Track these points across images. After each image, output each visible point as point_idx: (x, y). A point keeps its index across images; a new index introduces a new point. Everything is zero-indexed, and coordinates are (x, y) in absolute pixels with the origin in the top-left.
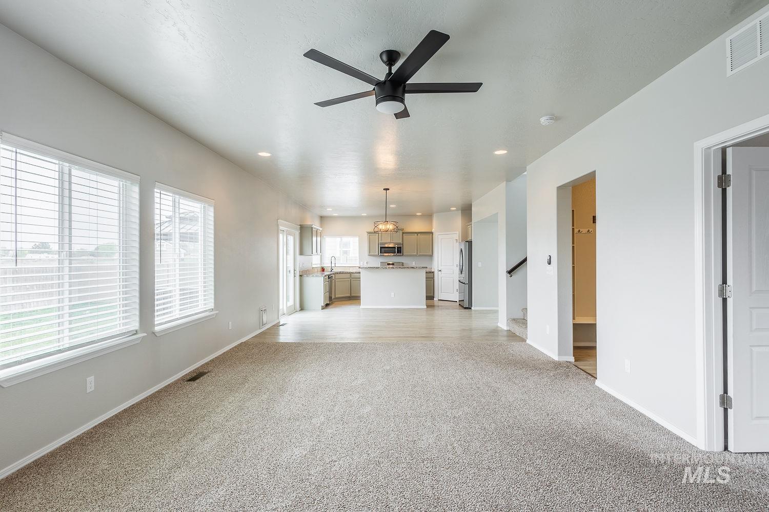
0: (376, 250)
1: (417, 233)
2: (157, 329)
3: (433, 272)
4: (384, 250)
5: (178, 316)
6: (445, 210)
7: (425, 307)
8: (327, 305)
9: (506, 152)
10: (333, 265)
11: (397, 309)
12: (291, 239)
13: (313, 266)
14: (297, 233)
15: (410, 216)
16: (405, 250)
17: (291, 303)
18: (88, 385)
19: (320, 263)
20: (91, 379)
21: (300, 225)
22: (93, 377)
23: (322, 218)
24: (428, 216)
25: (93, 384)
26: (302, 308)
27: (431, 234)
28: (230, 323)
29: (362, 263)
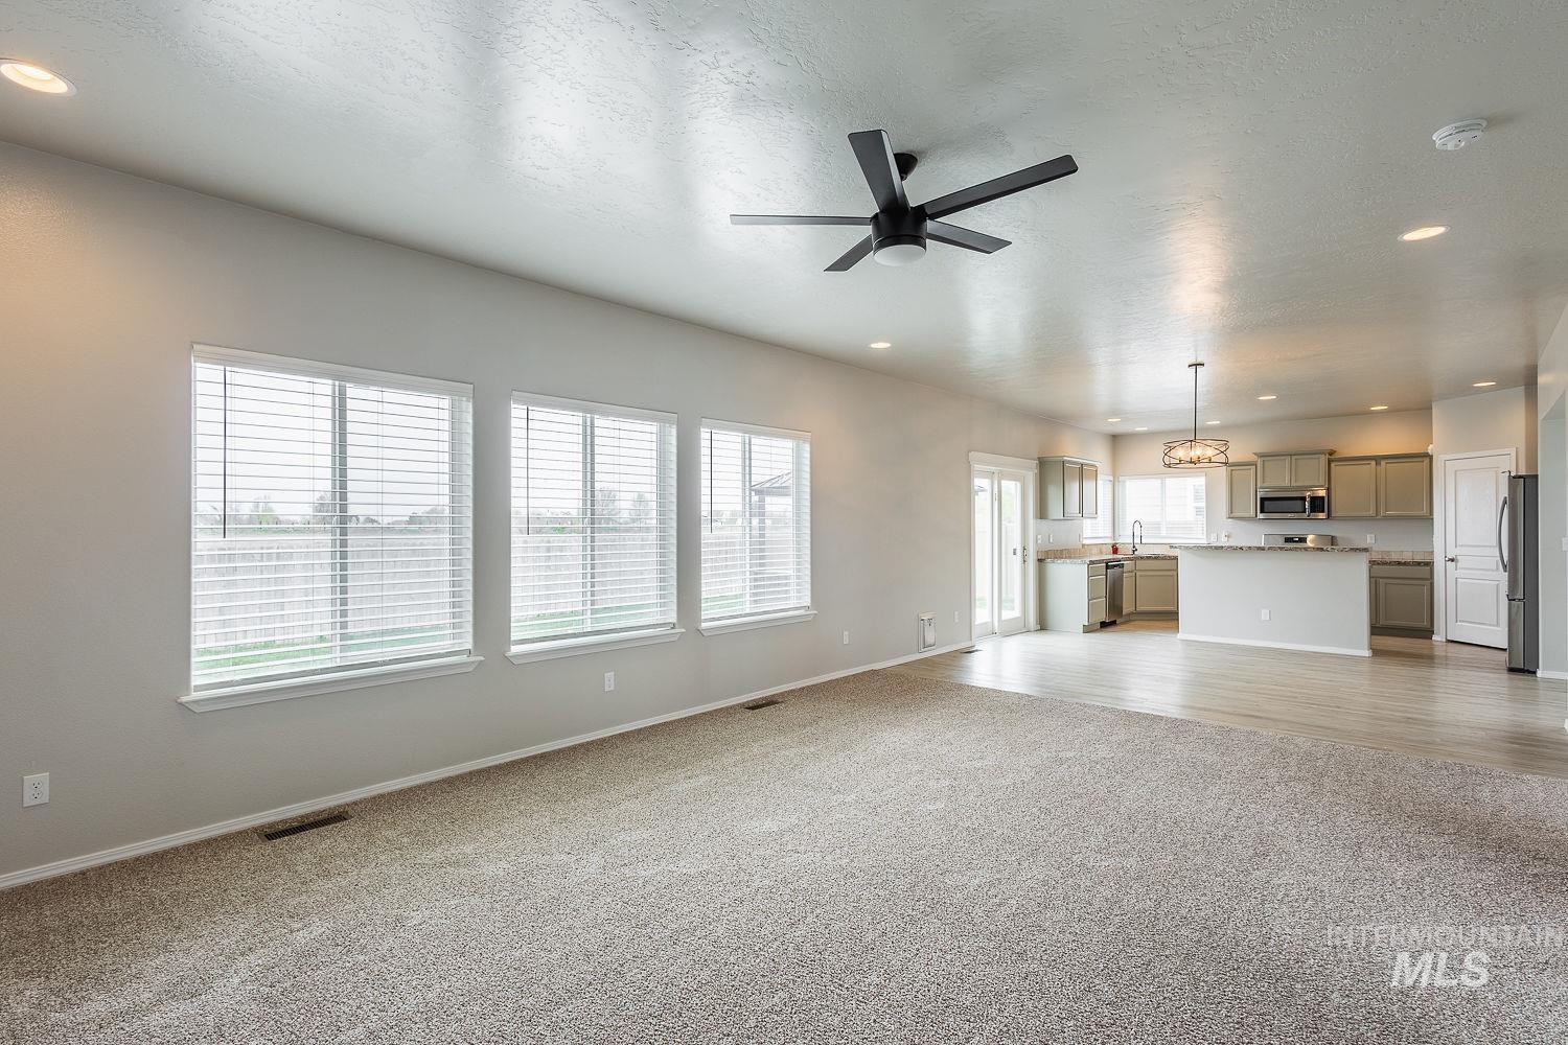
0: (1251, 506)
1: (1377, 459)
2: (704, 625)
3: (1429, 564)
4: (1269, 505)
5: (748, 611)
6: (1461, 389)
7: (1367, 653)
8: (1104, 625)
9: (1440, 230)
10: (1137, 540)
11: (1275, 650)
12: (1011, 488)
13: (1086, 542)
14: (1031, 477)
15: (1358, 415)
16: (1339, 504)
17: (1016, 613)
18: (607, 682)
19: (1110, 534)
20: (610, 676)
21: (1039, 458)
22: (613, 673)
23: (1116, 440)
24: (1418, 410)
25: (612, 681)
26: (1043, 625)
27: (1427, 461)
28: (846, 633)
29: (1213, 536)
